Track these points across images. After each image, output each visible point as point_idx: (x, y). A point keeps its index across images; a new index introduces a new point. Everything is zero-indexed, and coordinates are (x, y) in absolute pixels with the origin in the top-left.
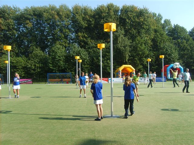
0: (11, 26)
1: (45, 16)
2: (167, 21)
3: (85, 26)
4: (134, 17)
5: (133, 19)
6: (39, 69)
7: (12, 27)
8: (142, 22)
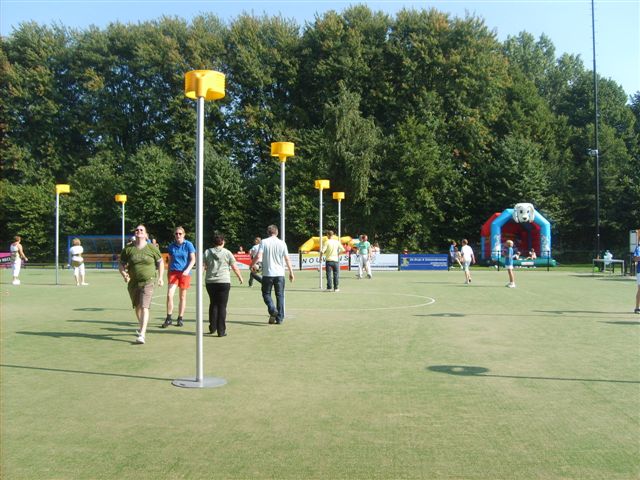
0: (42, 88)
1: (140, 52)
2: (567, 61)
3: (265, 85)
4: (430, 49)
5: (427, 57)
6: (88, 222)
7: (45, 90)
8: (458, 67)
